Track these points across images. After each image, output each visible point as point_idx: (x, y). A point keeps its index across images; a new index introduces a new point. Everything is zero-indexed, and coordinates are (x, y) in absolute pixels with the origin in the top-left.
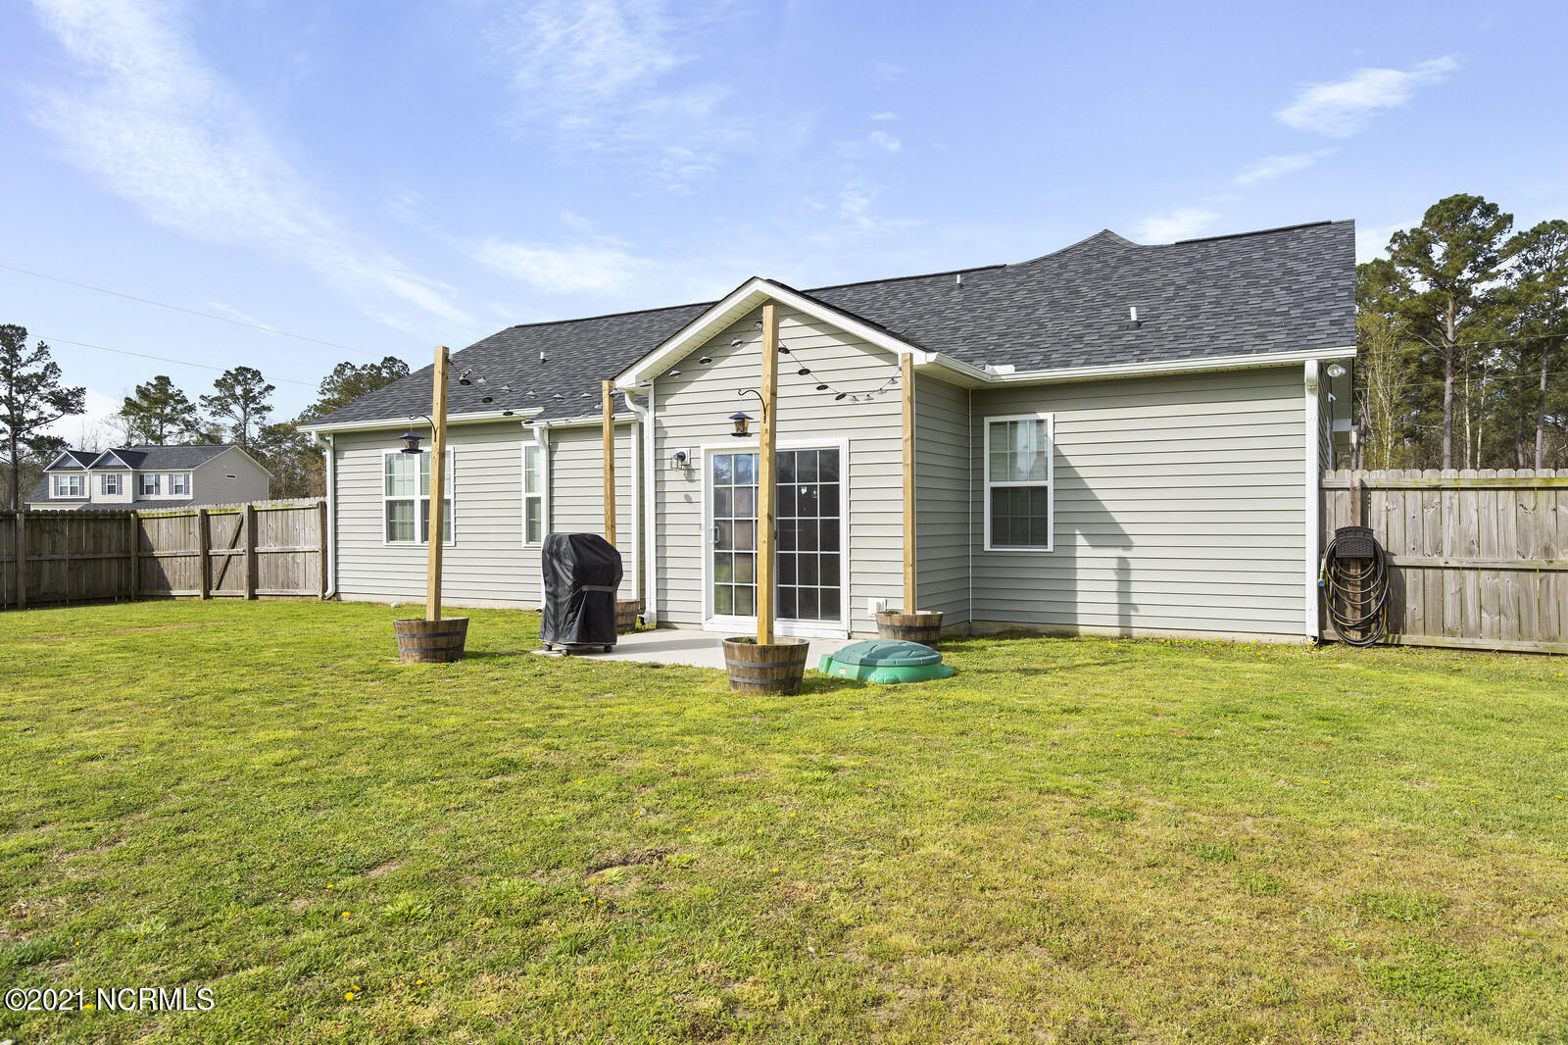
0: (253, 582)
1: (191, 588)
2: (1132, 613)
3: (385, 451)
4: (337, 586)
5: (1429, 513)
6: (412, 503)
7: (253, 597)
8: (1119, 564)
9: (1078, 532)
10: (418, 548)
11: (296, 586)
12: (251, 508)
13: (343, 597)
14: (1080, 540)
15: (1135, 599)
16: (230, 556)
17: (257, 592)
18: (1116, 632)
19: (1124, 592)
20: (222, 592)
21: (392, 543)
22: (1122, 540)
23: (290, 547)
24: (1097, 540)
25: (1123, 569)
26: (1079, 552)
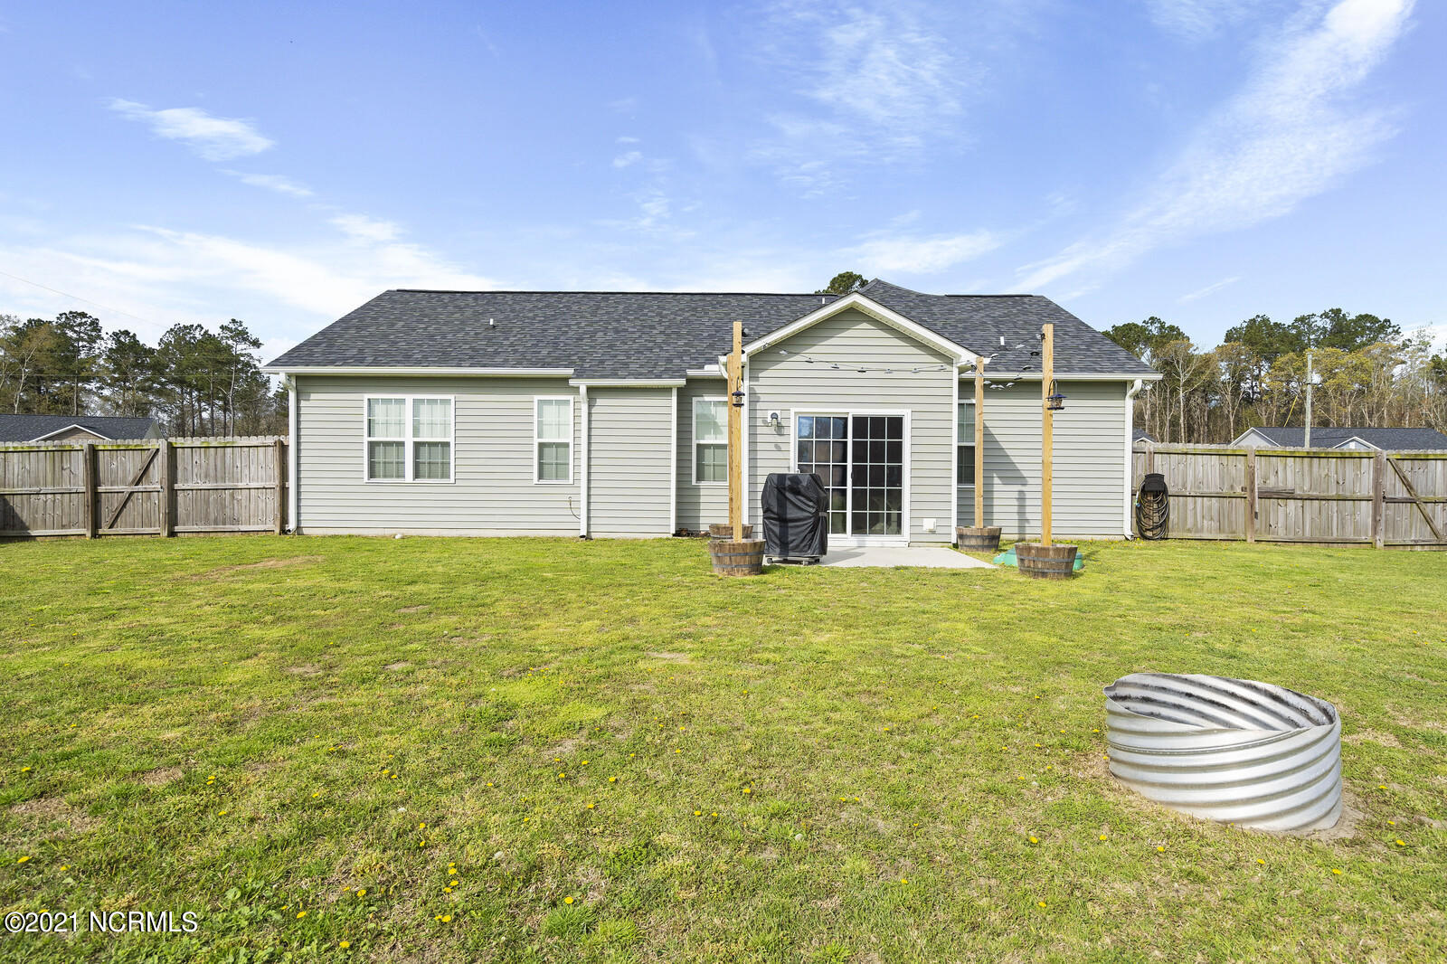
0: (172, 519)
1: (63, 527)
2: (1027, 525)
3: (367, 396)
4: (299, 521)
5: (1181, 466)
6: (402, 444)
7: (172, 534)
8: (1019, 495)
9: (995, 475)
10: (409, 485)
11: (235, 521)
12: (170, 445)
13: (305, 531)
14: (996, 480)
15: (1028, 516)
16: (132, 493)
17: (177, 529)
18: (1016, 537)
19: (1021, 513)
20: (118, 530)
21: (373, 480)
22: (1022, 480)
23: (228, 484)
24: (1007, 480)
25: (1022, 497)
26: (996, 488)
